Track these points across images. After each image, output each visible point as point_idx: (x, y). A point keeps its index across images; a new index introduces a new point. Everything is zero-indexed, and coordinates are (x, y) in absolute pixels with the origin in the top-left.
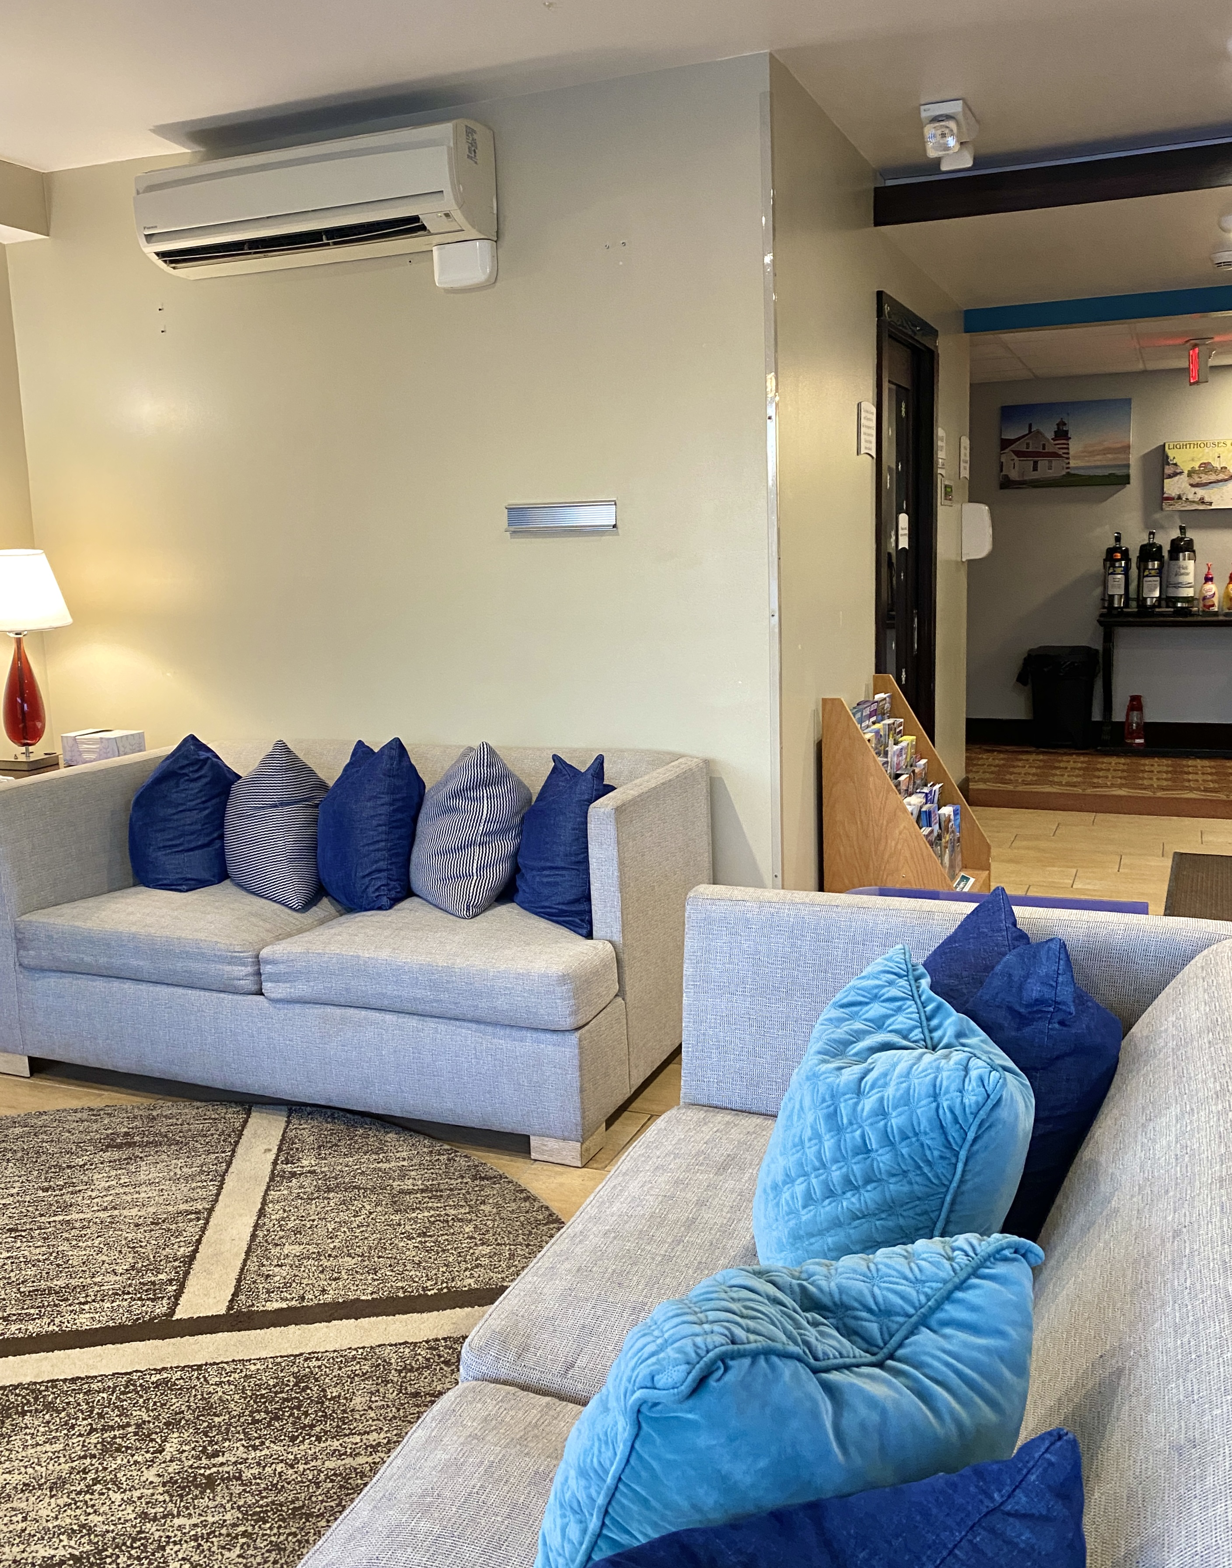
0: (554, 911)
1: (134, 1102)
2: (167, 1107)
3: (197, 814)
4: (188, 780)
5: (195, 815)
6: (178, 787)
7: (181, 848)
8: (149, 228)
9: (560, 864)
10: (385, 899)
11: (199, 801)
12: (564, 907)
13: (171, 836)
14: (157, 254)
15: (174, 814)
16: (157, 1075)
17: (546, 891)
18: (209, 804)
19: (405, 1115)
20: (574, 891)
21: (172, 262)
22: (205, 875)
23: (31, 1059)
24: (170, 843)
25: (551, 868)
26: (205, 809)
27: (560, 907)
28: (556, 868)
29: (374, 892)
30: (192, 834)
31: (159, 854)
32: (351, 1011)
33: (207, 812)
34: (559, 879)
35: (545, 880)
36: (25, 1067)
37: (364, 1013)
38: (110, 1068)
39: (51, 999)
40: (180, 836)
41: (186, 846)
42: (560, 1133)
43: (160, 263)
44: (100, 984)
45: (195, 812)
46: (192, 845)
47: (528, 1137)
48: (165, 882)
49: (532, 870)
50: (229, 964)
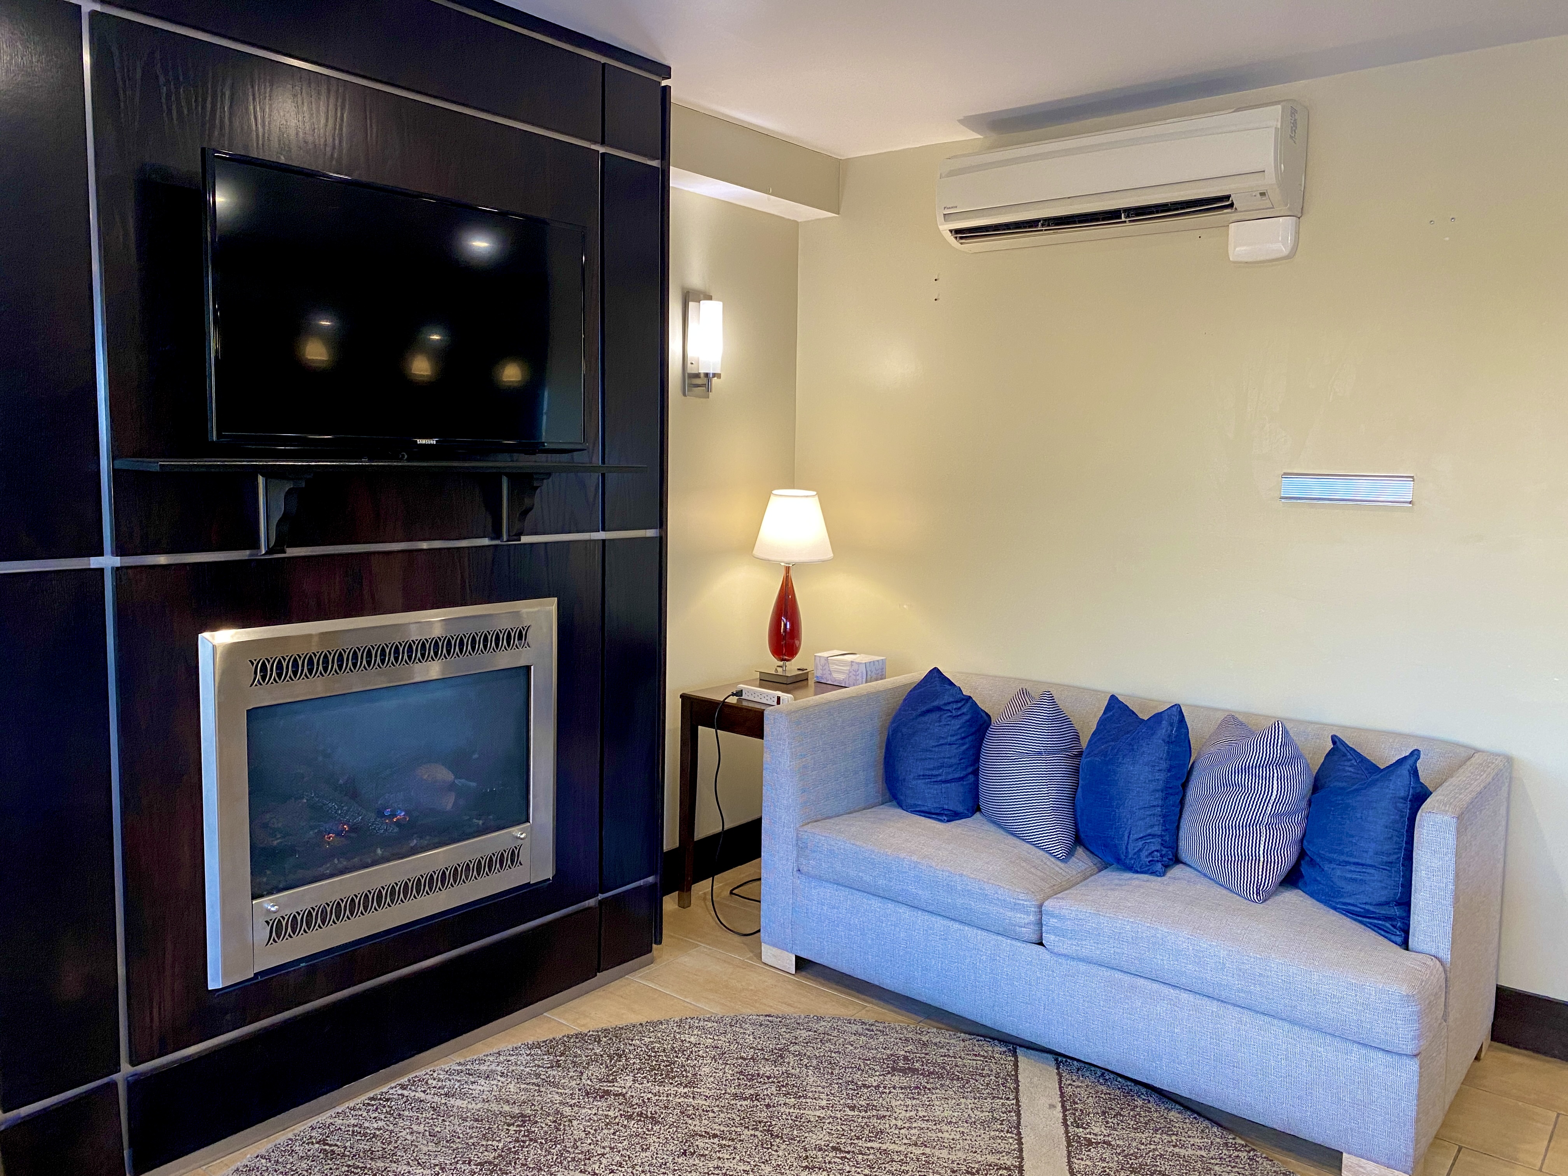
0: (1359, 910)
1: (902, 1022)
2: (933, 1034)
3: (957, 749)
4: (950, 716)
5: (954, 750)
6: (940, 721)
7: (939, 778)
8: (948, 208)
9: (1369, 862)
10: (1159, 865)
11: (959, 737)
12: (1371, 908)
13: (932, 766)
14: (951, 231)
15: (935, 746)
16: (923, 999)
17: (1349, 888)
18: (967, 740)
19: (1193, 1097)
20: (1385, 892)
21: (961, 238)
22: (960, 809)
23: (797, 958)
24: (930, 773)
25: (1357, 864)
26: (963, 744)
27: (1367, 907)
28: (1362, 865)
29: (1147, 857)
30: (951, 766)
31: (919, 781)
32: (1142, 981)
33: (965, 747)
34: (1367, 878)
35: (1349, 875)
36: (792, 965)
37: (1155, 986)
38: (877, 983)
39: (825, 908)
40: (939, 768)
41: (943, 778)
42: (1384, 1160)
43: (951, 239)
44: (875, 903)
45: (955, 746)
46: (950, 777)
47: (1342, 1153)
48: (923, 809)
49: (1331, 862)
50: (1012, 909)
